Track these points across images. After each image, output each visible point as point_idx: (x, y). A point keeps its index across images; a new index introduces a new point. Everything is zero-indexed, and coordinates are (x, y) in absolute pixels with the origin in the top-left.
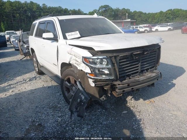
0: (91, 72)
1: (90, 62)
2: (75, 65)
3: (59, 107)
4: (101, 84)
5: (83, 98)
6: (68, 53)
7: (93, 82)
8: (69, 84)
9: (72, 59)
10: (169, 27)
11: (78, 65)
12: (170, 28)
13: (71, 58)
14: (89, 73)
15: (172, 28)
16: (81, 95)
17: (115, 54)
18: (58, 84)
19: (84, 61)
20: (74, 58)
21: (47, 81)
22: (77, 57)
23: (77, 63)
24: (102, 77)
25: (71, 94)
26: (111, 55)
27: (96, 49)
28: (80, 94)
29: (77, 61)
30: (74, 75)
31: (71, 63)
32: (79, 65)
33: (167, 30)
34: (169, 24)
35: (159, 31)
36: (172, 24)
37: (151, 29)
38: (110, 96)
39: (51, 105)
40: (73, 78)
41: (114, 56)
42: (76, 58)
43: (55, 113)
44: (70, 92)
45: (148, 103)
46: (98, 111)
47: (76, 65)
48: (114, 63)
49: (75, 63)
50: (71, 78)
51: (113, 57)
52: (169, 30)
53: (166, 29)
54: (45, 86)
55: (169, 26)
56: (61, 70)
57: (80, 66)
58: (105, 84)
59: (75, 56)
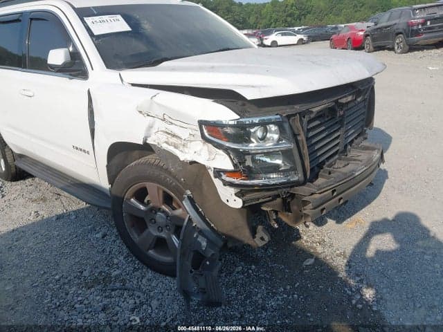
0: (235, 165)
1: (229, 137)
2: (165, 146)
3: (117, 277)
4: (258, 199)
5: (204, 244)
6: (141, 112)
7: (236, 194)
8: (142, 207)
9: (154, 131)
10: (299, 37)
11: (176, 147)
12: (302, 39)
13: (151, 127)
14: (225, 172)
15: (305, 39)
16: (197, 236)
17: (298, 108)
18: (88, 205)
19: (206, 134)
20: (160, 125)
21: (44, 200)
22: (172, 124)
23: (174, 140)
24: (270, 178)
25: (151, 234)
26: (288, 110)
27: (250, 95)
28: (195, 235)
29: (174, 136)
30: (165, 178)
31: (149, 141)
32: (181, 148)
33: (296, 43)
34: (296, 29)
35: (279, 44)
36: (304, 29)
37: (261, 39)
38: (276, 226)
39: (86, 273)
40: (158, 189)
41: (299, 113)
42: (167, 126)
43: (113, 300)
44: (147, 228)
45: (350, 226)
46: (237, 270)
47: (171, 149)
48: (296, 132)
49: (167, 143)
50: (152, 187)
51: (294, 115)
52: (301, 42)
53: (293, 39)
54: (45, 214)
55: (298, 33)
56: (107, 166)
57: (186, 150)
58: (269, 197)
59: (164, 120)
